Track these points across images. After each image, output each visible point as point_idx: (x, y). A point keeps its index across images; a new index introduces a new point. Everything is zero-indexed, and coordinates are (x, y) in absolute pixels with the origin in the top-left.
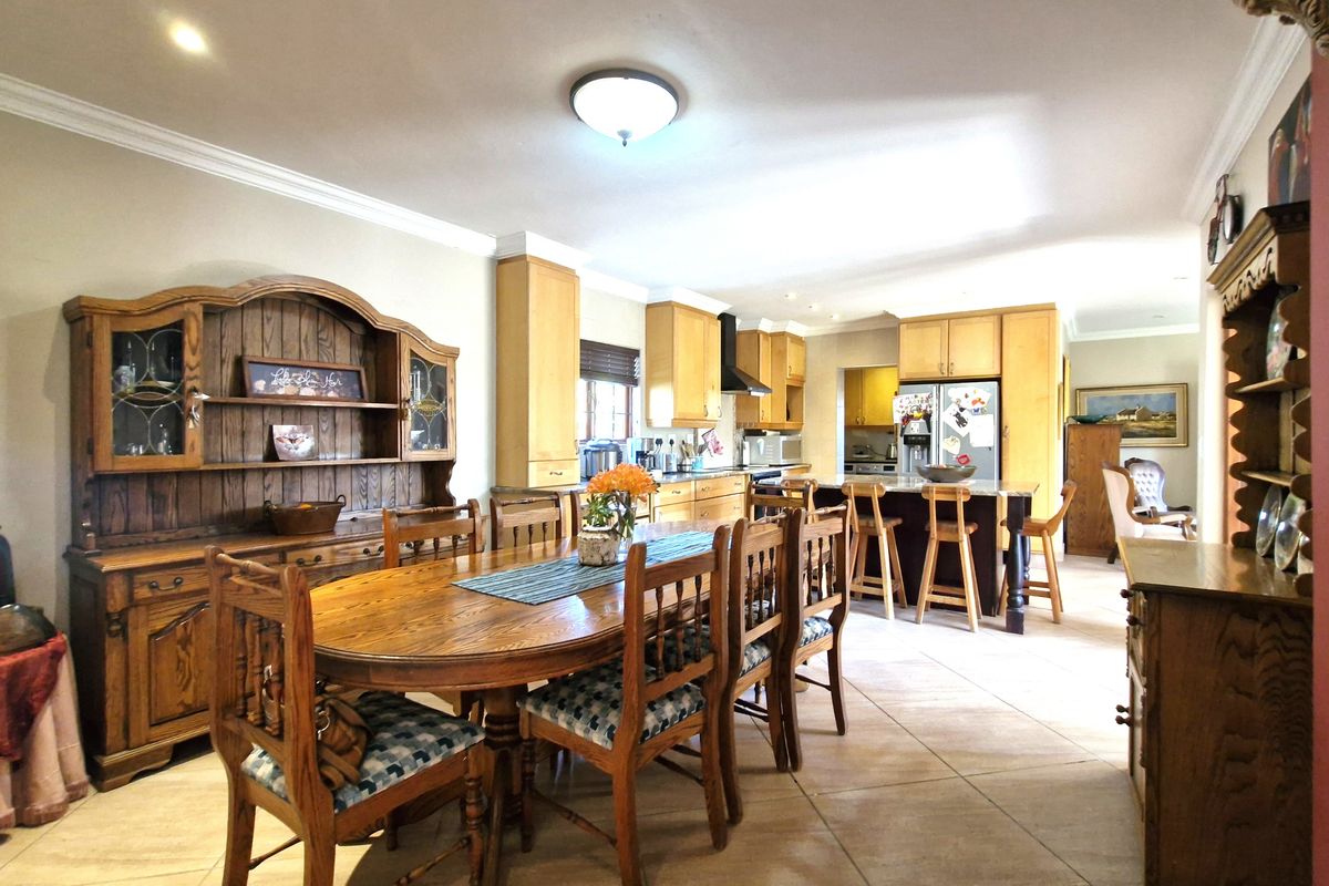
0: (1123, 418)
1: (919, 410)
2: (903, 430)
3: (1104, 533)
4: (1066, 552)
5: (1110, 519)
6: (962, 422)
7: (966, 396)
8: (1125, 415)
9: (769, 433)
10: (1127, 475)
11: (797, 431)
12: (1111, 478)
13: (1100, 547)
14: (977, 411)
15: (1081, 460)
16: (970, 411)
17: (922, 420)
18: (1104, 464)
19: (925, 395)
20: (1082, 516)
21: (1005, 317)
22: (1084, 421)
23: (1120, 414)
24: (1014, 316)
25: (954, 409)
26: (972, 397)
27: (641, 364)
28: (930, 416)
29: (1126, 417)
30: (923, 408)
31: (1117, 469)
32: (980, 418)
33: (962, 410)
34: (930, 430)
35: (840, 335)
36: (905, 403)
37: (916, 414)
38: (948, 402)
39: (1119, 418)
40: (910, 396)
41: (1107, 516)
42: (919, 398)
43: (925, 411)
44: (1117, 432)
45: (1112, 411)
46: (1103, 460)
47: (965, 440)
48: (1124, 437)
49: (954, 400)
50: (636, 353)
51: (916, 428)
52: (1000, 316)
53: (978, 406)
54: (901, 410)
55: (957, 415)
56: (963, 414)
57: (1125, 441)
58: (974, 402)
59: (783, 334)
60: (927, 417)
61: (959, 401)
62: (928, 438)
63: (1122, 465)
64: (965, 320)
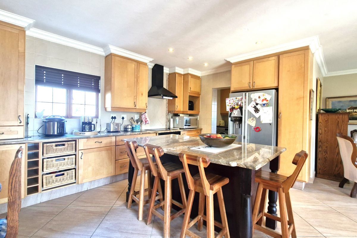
0: (350, 111)
1: (237, 104)
2: (231, 114)
3: (337, 169)
4: (316, 175)
5: (341, 162)
6: (257, 110)
7: (259, 97)
8: (351, 109)
9: (181, 115)
10: (352, 142)
11: (197, 115)
12: (342, 142)
13: (335, 176)
14: (264, 105)
15: (325, 131)
16: (261, 105)
17: (238, 110)
18: (338, 134)
19: (240, 98)
20: (325, 159)
21: (281, 56)
22: (327, 111)
23: (349, 109)
24: (285, 55)
25: (253, 104)
26: (262, 98)
27: (102, 83)
28: (242, 107)
29: (352, 110)
30: (240, 104)
31: (346, 137)
32: (265, 108)
33: (257, 104)
34: (242, 115)
35: (214, 74)
36: (232, 101)
37: (236, 107)
38: (250, 100)
39: (348, 111)
40: (234, 98)
41: (340, 161)
42: (238, 99)
43: (240, 105)
44: (346, 117)
45: (345, 108)
46: (338, 131)
47: (258, 120)
48: (350, 120)
49: (253, 99)
50: (99, 78)
51: (236, 113)
52: (278, 56)
53: (265, 102)
54: (230, 105)
55: (255, 107)
56: (257, 107)
57: (350, 121)
58: (263, 100)
59: (188, 74)
60: (241, 108)
61: (255, 100)
62: (241, 118)
63: (349, 135)
64: (261, 60)
